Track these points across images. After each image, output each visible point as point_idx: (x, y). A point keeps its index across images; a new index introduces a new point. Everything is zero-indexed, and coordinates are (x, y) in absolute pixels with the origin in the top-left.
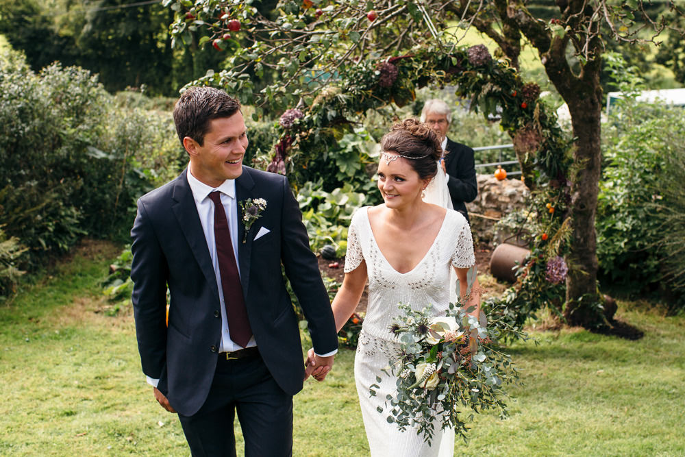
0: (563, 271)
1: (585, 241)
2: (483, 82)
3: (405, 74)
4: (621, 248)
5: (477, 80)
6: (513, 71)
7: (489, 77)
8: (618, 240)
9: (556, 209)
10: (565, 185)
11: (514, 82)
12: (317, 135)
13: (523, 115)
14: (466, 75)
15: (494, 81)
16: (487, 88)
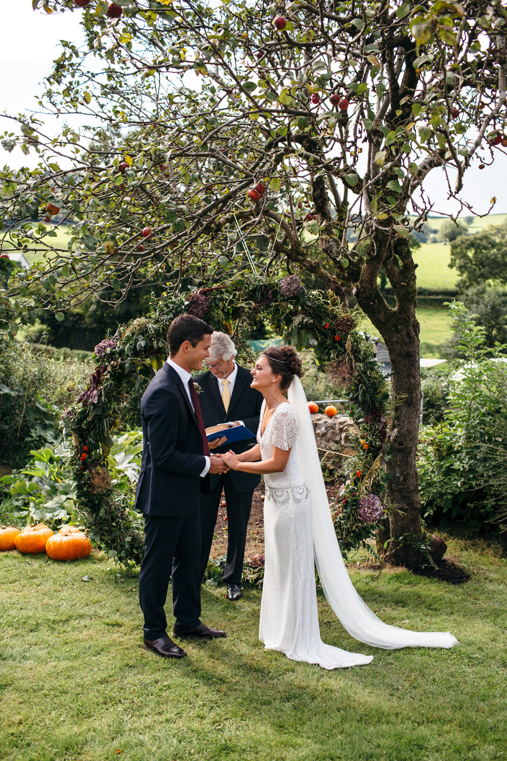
0: (377, 510)
1: (405, 479)
2: (294, 313)
3: (217, 305)
4: (457, 486)
5: (288, 311)
6: (328, 304)
7: (300, 308)
8: (455, 480)
9: (371, 444)
10: (379, 420)
11: (328, 315)
12: (127, 365)
13: (336, 348)
14: (276, 306)
15: (305, 312)
16: (297, 320)
